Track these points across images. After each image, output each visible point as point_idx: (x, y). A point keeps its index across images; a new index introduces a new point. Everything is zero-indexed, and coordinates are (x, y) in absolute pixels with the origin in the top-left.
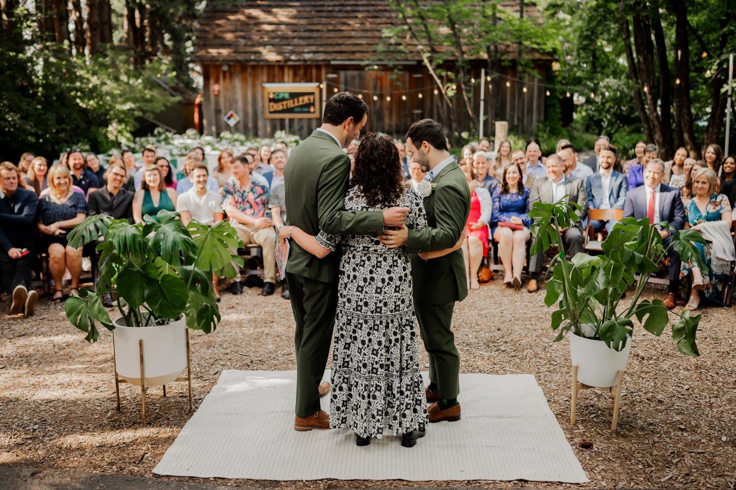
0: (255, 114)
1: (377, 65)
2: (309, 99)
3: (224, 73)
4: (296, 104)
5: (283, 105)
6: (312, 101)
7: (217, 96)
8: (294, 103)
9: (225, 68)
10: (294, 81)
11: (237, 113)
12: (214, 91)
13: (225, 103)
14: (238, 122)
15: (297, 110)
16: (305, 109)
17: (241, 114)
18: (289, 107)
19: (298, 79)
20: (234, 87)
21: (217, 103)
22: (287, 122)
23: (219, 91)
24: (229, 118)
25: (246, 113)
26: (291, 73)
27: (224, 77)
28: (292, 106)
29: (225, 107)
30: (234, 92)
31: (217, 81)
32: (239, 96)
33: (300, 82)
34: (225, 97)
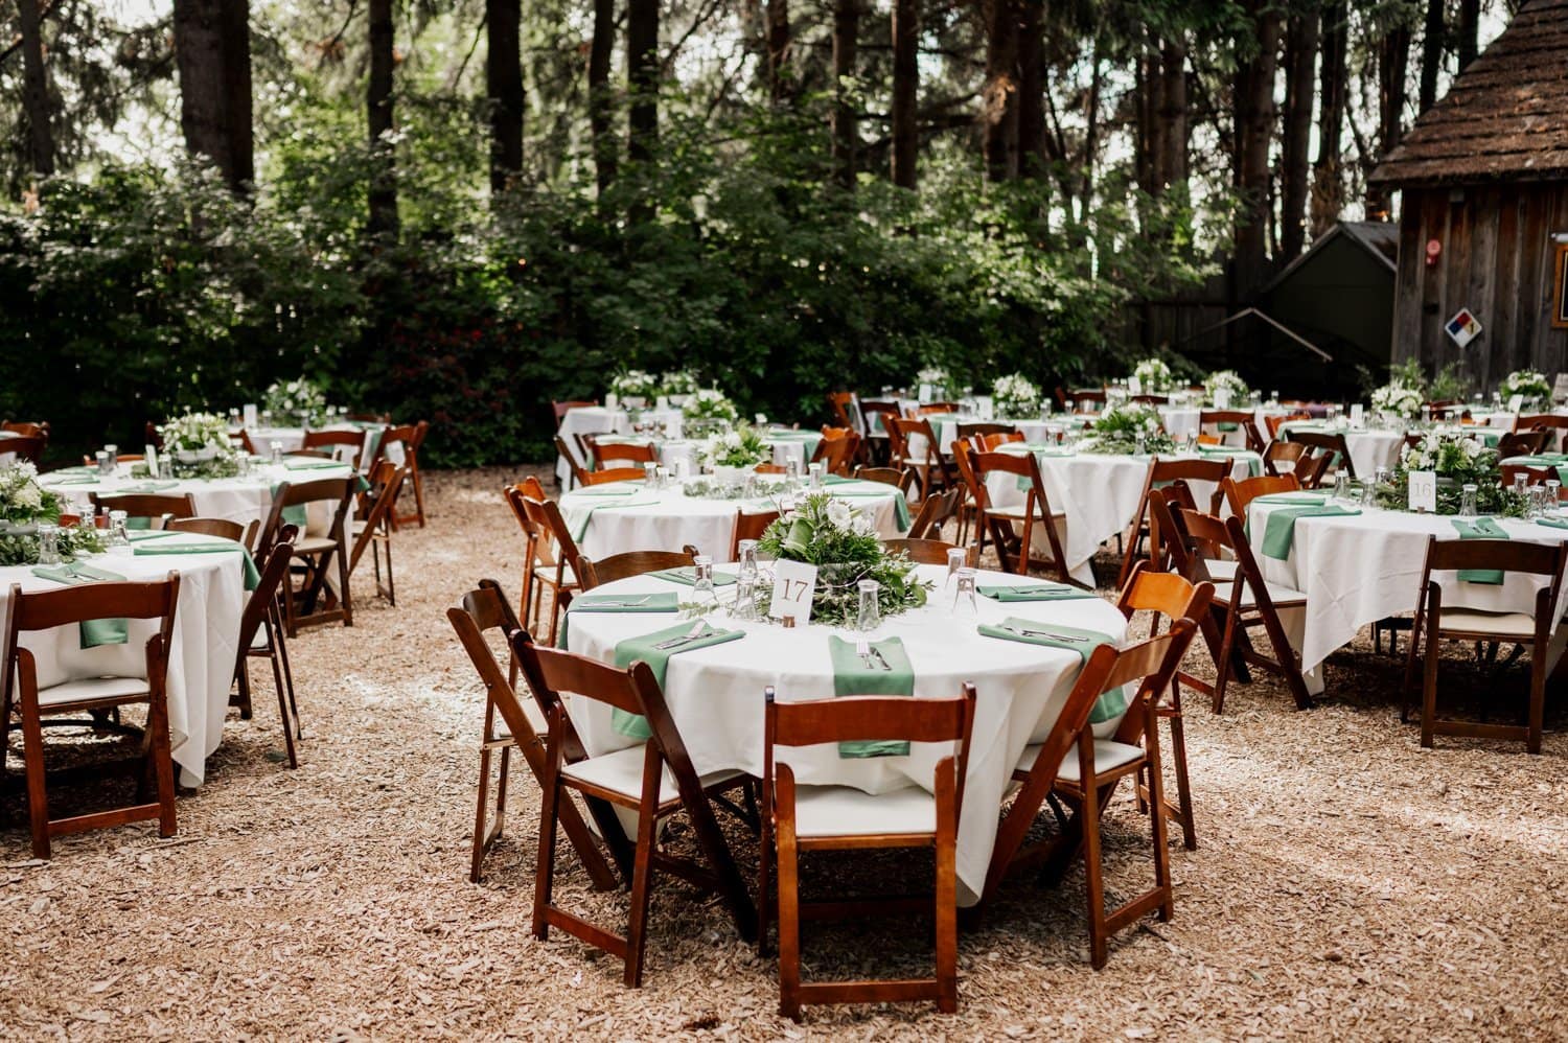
0: (1528, 314)
3: (1457, 207)
7: (1433, 268)
9: (1457, 197)
11: (1477, 314)
12: (1426, 256)
13: (1450, 286)
14: (1479, 337)
17: (1487, 314)
20: (1477, 243)
21: (1431, 288)
23: (1438, 257)
24: (1456, 328)
25: (1500, 311)
27: (1456, 222)
29: (1449, 298)
30: (1476, 258)
31: (1436, 231)
32: (1488, 267)
34: (1451, 272)
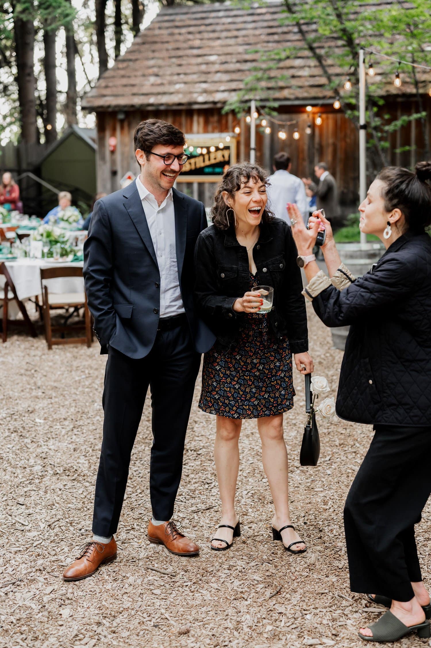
1: (313, 106)
2: (223, 156)
3: (122, 121)
4: (207, 163)
5: (190, 164)
6: (227, 158)
7: (113, 152)
8: (204, 161)
9: (121, 116)
10: (206, 131)
11: (135, 174)
12: (110, 146)
13: (122, 160)
15: (207, 170)
16: (218, 170)
18: (198, 166)
19: (210, 128)
21: (113, 162)
22: (195, 187)
23: (115, 147)
26: (202, 120)
27: (122, 128)
28: (202, 165)
29: (122, 167)
31: (113, 134)
33: (213, 132)
34: (123, 154)
